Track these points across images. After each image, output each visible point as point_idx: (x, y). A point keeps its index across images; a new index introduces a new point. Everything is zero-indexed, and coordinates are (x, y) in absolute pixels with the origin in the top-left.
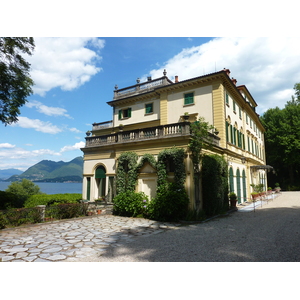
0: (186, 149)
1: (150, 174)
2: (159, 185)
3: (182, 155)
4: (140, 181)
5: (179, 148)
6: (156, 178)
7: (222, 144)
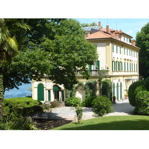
0: (97, 81)
1: (82, 90)
2: (86, 94)
3: (96, 83)
4: (77, 92)
5: (94, 80)
6: (85, 91)
7: (110, 73)
